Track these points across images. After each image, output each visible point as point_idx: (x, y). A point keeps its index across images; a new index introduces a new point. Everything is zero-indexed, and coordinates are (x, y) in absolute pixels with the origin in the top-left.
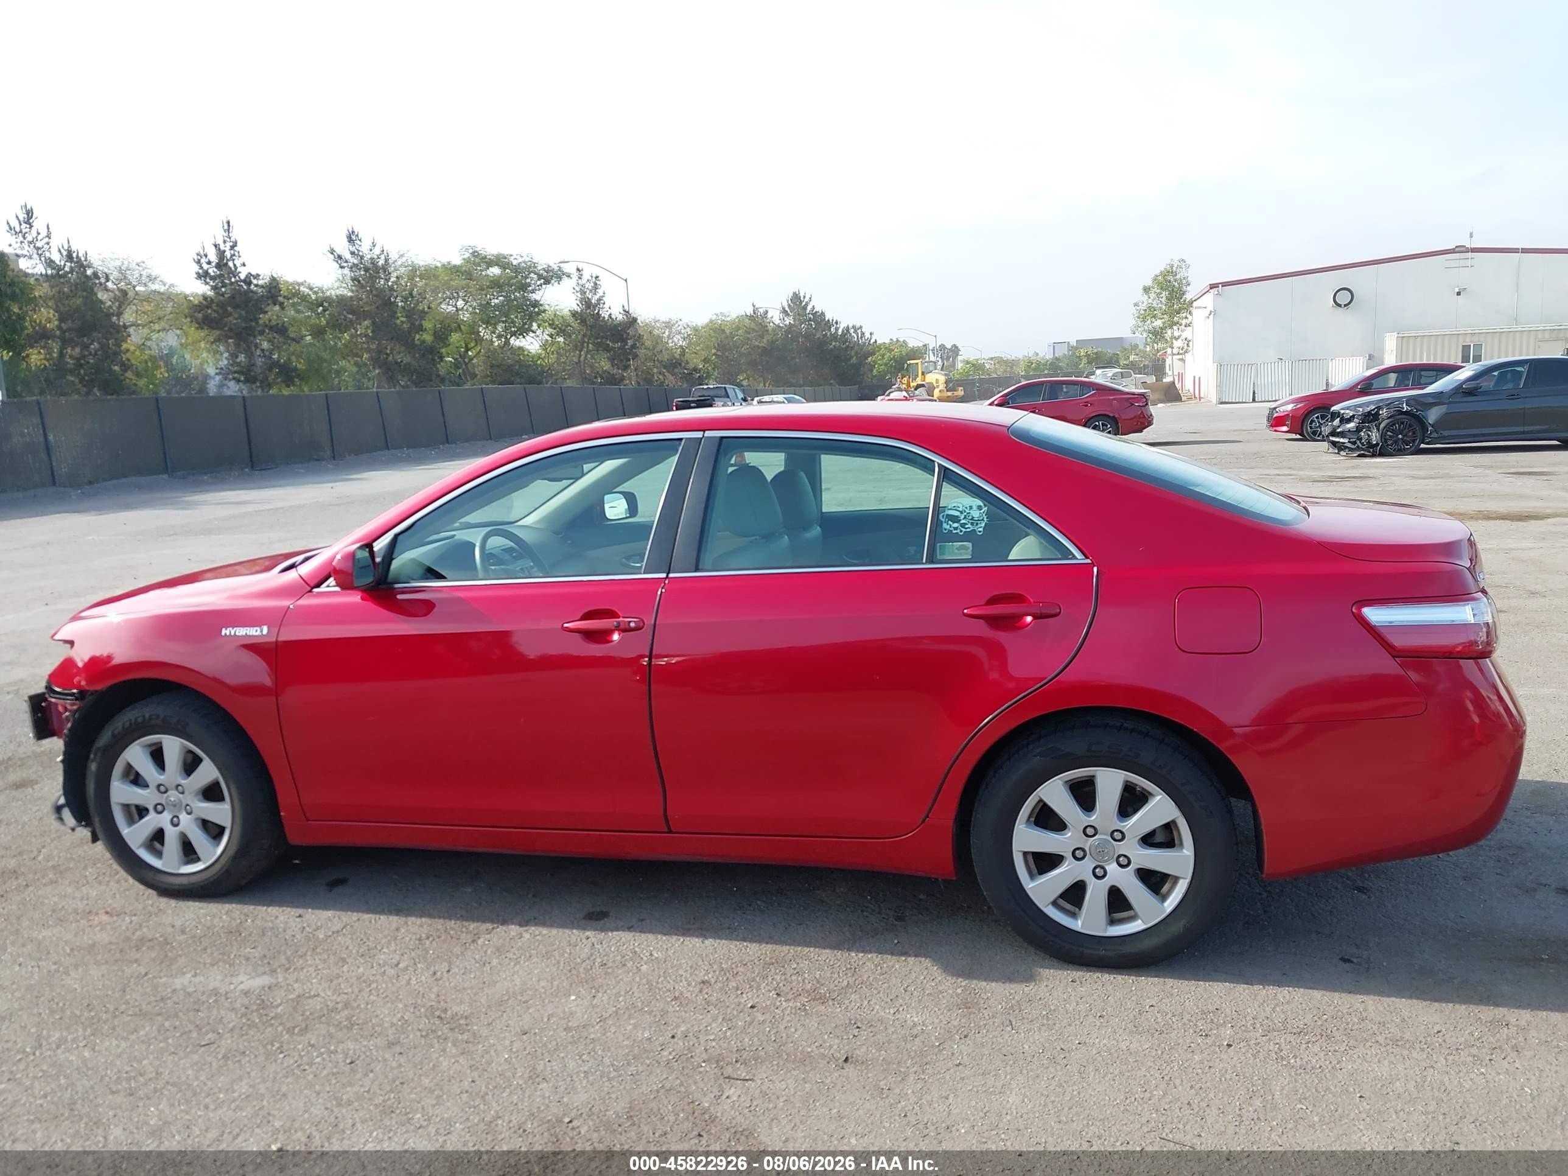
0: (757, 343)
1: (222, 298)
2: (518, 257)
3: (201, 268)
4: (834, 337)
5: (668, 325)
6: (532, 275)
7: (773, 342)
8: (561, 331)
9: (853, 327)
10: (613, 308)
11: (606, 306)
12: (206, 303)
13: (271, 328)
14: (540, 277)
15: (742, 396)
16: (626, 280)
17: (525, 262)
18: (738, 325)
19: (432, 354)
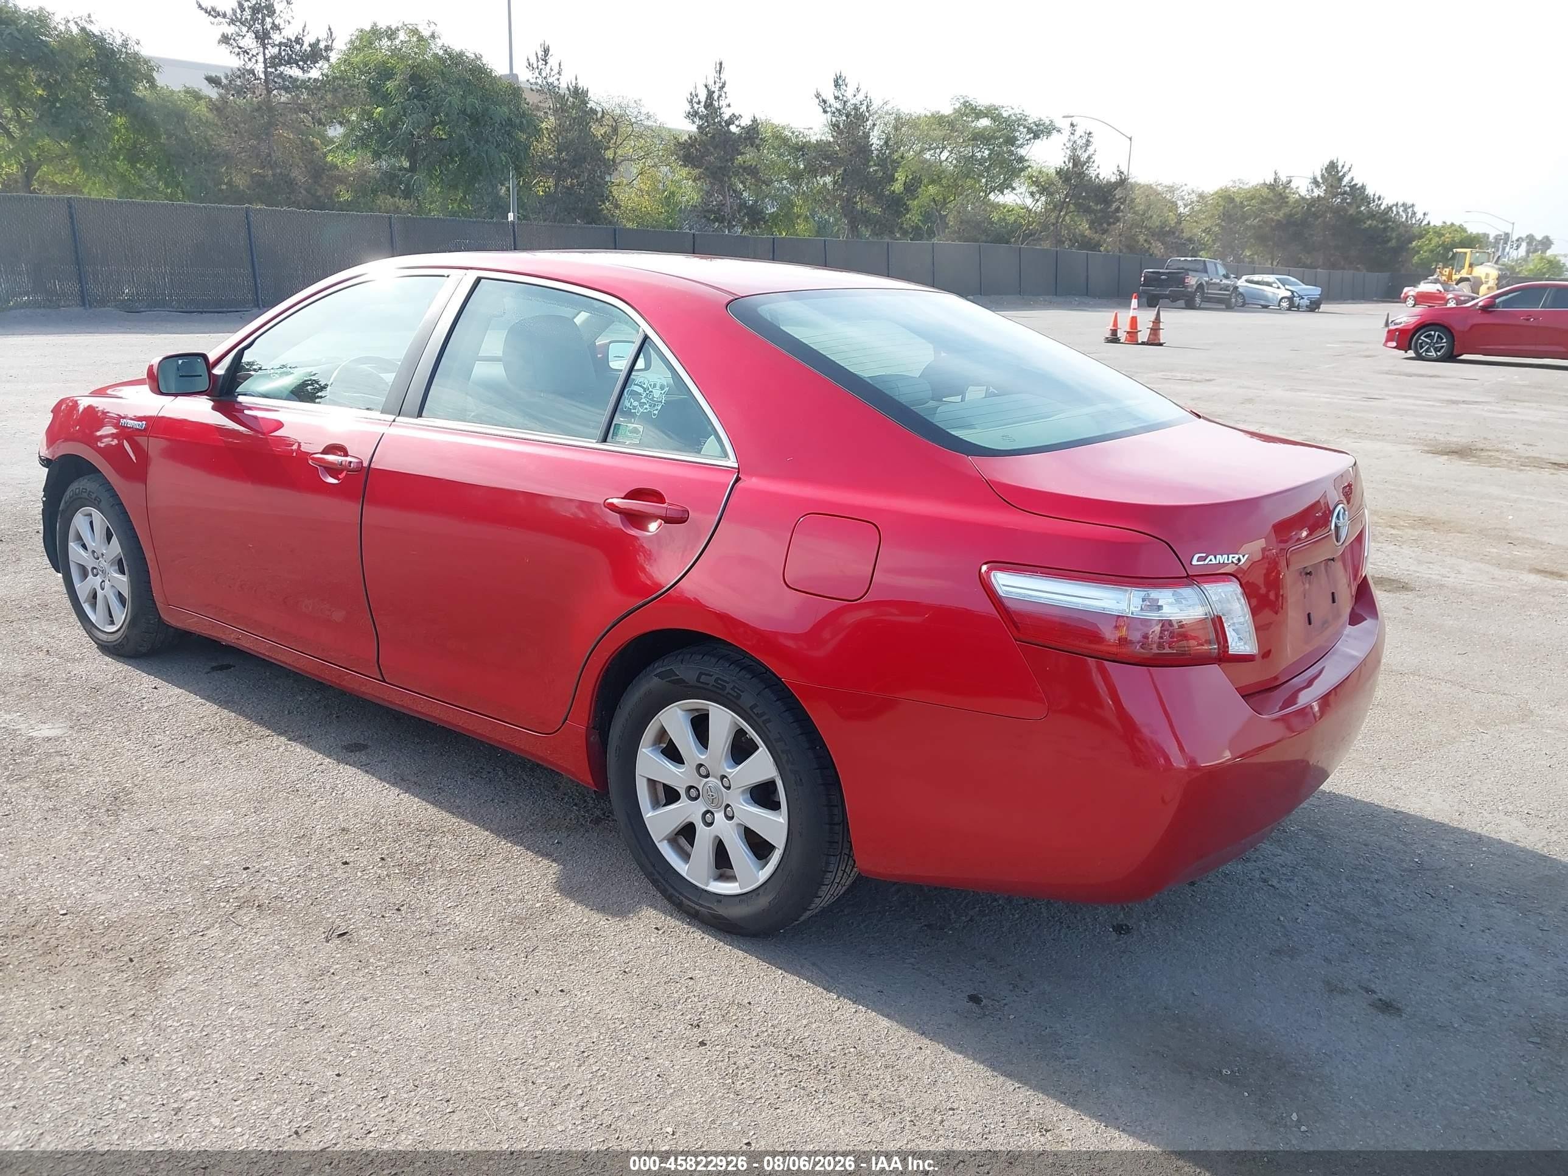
0: (1271, 216)
1: (705, 137)
2: (1009, 109)
3: (693, 107)
4: (1372, 215)
5: (1171, 189)
6: (1021, 128)
7: (1291, 216)
8: (1043, 190)
9: (1403, 205)
10: (1104, 170)
11: (1095, 165)
12: (693, 141)
13: (745, 169)
14: (1030, 130)
15: (1224, 272)
16: (1130, 139)
17: (1015, 115)
18: (1252, 195)
19: (897, 205)
